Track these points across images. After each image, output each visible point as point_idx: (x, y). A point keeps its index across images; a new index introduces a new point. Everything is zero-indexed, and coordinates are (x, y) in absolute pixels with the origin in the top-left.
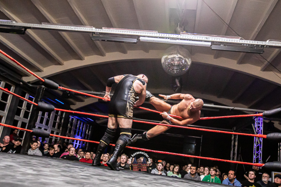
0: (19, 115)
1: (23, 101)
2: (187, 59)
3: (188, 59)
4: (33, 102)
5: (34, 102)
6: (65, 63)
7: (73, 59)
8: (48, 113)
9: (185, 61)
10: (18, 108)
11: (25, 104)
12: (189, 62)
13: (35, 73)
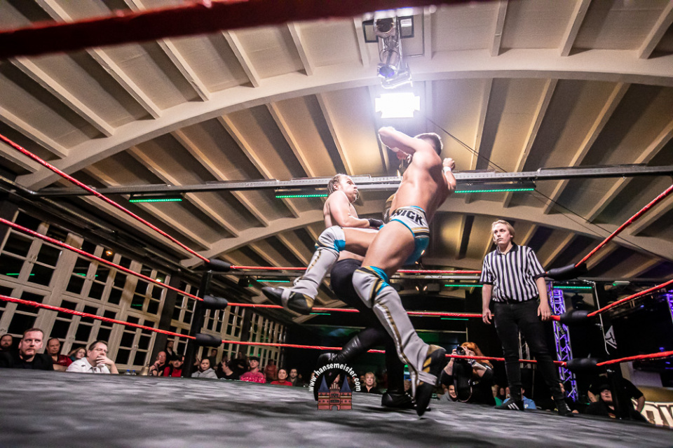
0: (177, 318)
1: (182, 297)
4: (196, 297)
5: (199, 296)
6: (239, 233)
7: (252, 227)
8: (219, 311)
10: (176, 308)
11: (185, 301)
13: (200, 252)
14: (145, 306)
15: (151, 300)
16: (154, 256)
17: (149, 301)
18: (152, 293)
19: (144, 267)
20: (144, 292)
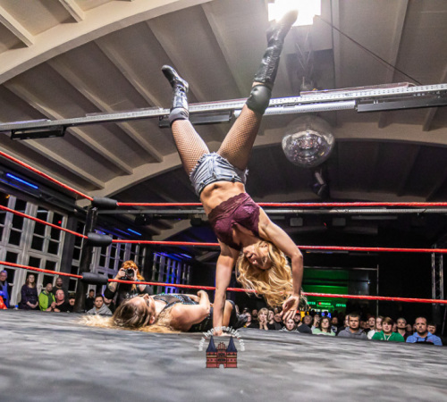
2: (325, 137)
3: (328, 136)
6: (135, 170)
7: (145, 163)
9: (323, 139)
12: (330, 140)
13: (94, 191)
14: (45, 247)
15: (51, 242)
16: (48, 197)
17: (48, 242)
18: (51, 234)
19: (40, 208)
20: (43, 233)
